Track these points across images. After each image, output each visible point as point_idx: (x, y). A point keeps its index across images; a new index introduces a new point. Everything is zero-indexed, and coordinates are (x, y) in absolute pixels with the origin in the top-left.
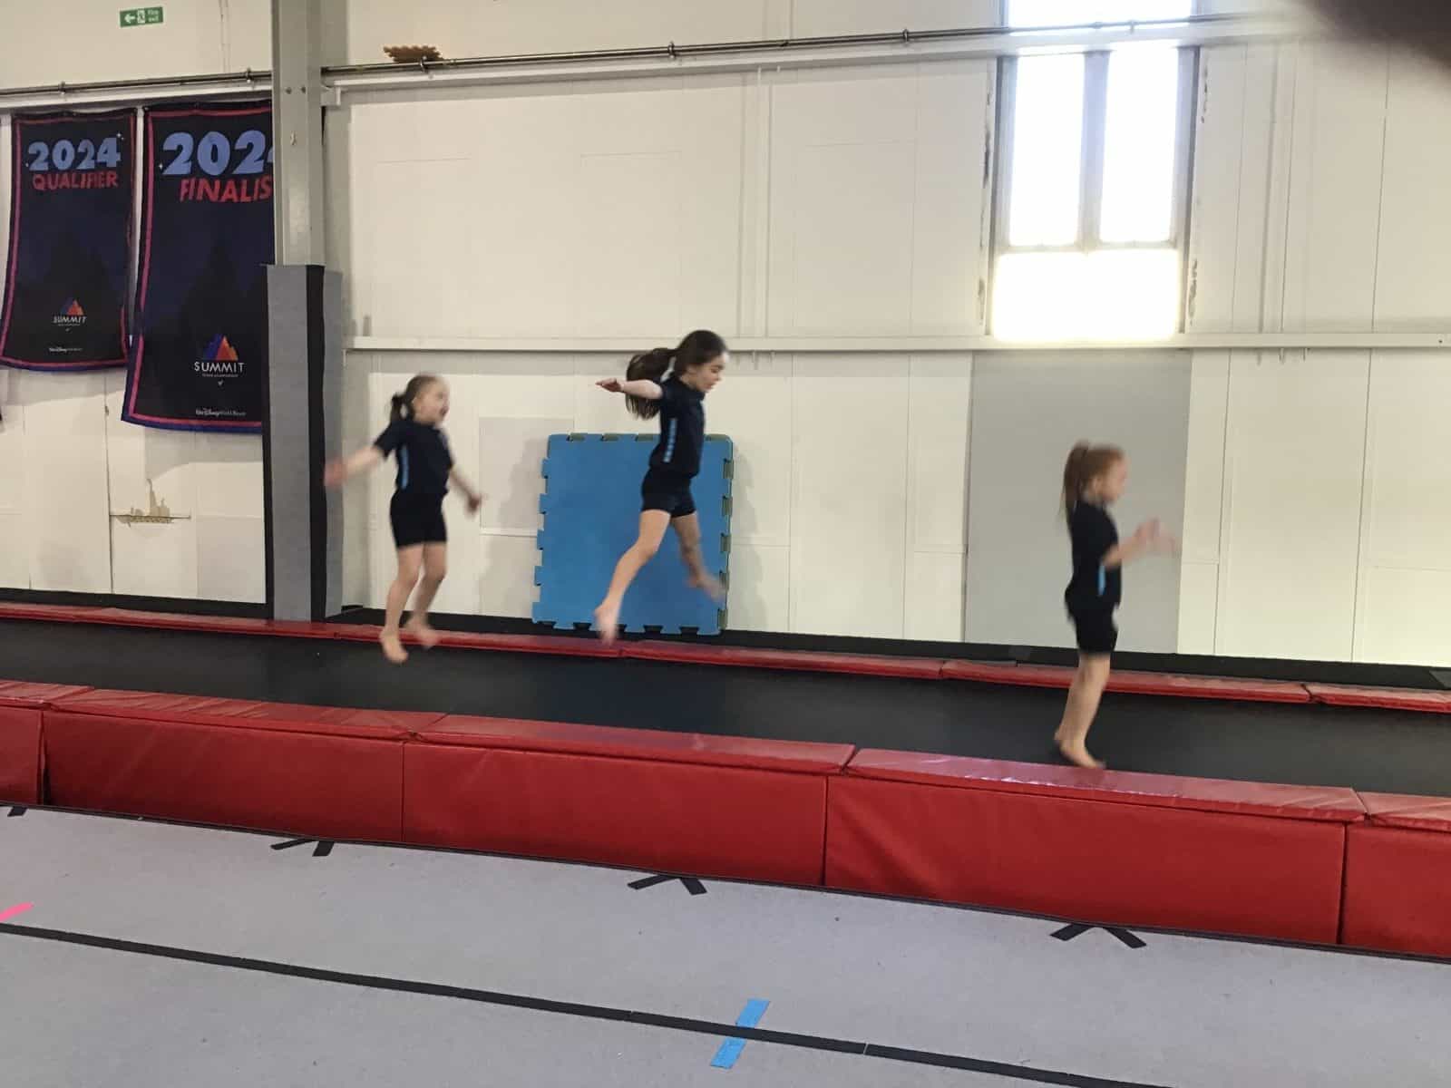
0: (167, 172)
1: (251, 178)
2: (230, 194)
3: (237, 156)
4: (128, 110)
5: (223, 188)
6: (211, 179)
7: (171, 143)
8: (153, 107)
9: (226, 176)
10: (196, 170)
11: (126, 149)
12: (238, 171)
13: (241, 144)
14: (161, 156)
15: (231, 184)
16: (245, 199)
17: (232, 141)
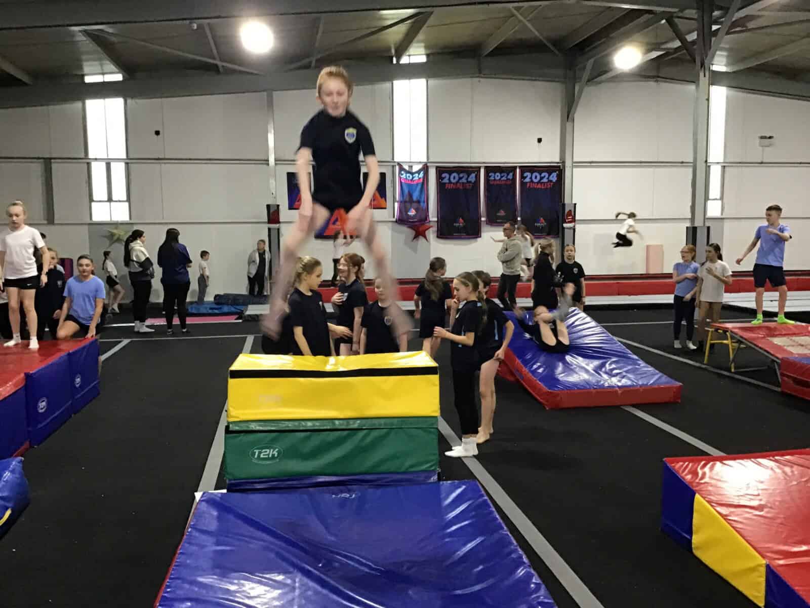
0: (524, 181)
1: (544, 183)
2: (539, 186)
3: (542, 178)
4: (515, 168)
5: (537, 185)
6: (535, 183)
7: (525, 175)
8: (520, 167)
9: (538, 183)
10: (532, 181)
11: (514, 175)
12: (542, 181)
13: (543, 175)
14: (522, 177)
15: (539, 184)
16: (543, 187)
17: (540, 174)
